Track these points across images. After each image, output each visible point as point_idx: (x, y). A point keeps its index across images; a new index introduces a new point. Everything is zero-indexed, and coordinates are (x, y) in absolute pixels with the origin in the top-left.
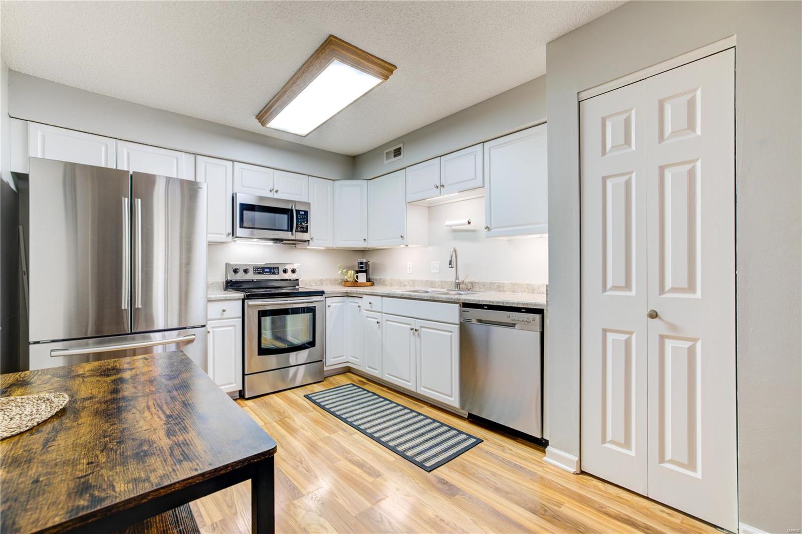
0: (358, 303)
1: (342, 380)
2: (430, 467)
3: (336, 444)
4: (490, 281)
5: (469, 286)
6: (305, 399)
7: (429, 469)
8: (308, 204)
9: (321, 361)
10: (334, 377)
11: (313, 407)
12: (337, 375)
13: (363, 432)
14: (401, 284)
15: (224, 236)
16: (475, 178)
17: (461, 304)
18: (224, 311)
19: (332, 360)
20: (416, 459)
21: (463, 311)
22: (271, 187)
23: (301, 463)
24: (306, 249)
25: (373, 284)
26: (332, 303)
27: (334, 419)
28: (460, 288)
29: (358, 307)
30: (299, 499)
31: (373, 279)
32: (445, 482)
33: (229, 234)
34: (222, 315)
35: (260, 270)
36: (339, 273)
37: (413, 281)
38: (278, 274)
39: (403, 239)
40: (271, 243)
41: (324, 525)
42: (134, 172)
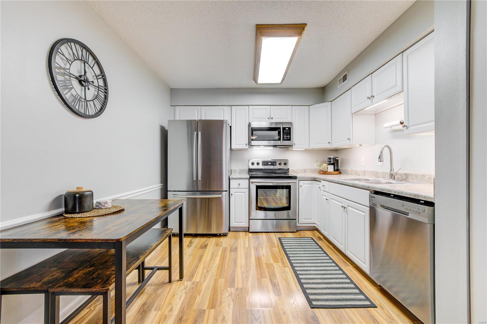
0: (319, 185)
1: (309, 234)
2: (314, 305)
3: (272, 269)
4: (421, 174)
5: (404, 177)
6: (278, 240)
7: (312, 306)
8: (291, 123)
9: (295, 219)
10: (305, 231)
11: (278, 246)
12: (308, 230)
13: (293, 267)
14: (357, 173)
15: (245, 145)
16: (396, 85)
17: (372, 191)
18: (239, 184)
19: (303, 220)
20: (310, 297)
21: (371, 197)
22: (269, 116)
23: (247, 271)
24: (292, 150)
25: (340, 173)
26: (303, 184)
27: (283, 255)
28: (394, 178)
29: (318, 188)
30: (231, 288)
31: (341, 170)
32: (317, 319)
33: (247, 144)
34: (239, 186)
35: (265, 163)
36: (315, 165)
37: (365, 172)
38: (276, 165)
39: (350, 141)
40: (272, 148)
41: (230, 306)
42: (198, 120)
